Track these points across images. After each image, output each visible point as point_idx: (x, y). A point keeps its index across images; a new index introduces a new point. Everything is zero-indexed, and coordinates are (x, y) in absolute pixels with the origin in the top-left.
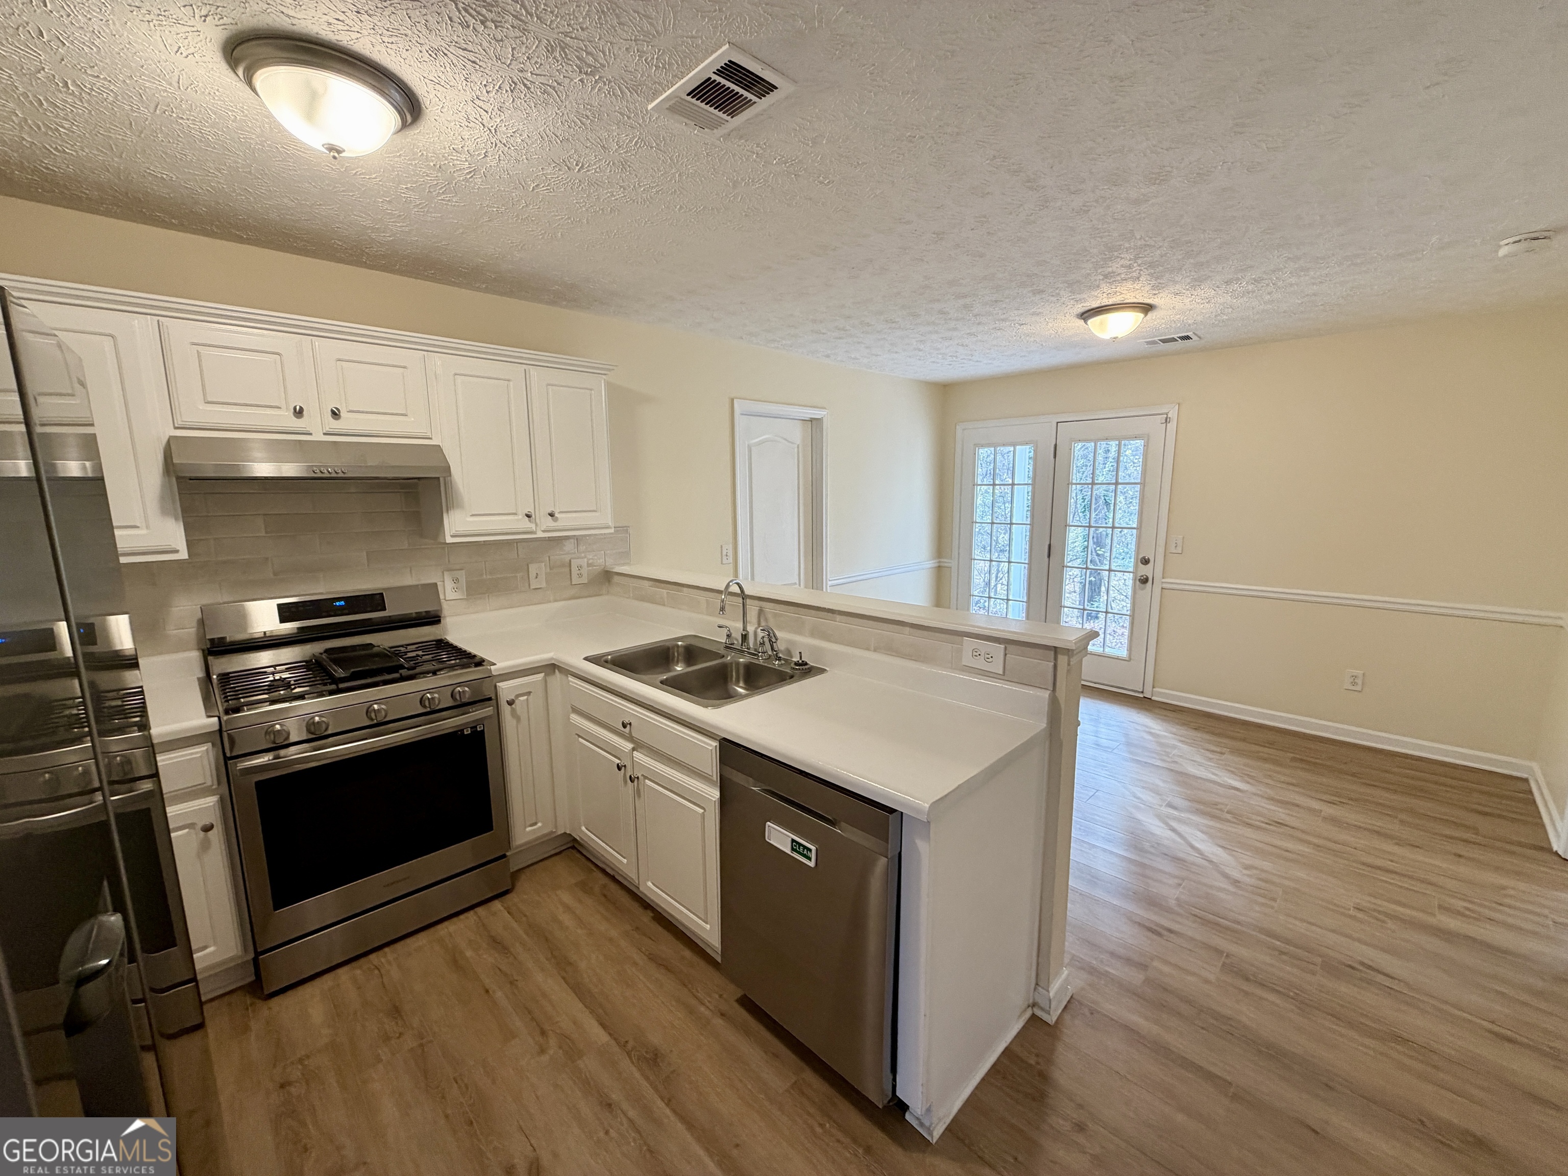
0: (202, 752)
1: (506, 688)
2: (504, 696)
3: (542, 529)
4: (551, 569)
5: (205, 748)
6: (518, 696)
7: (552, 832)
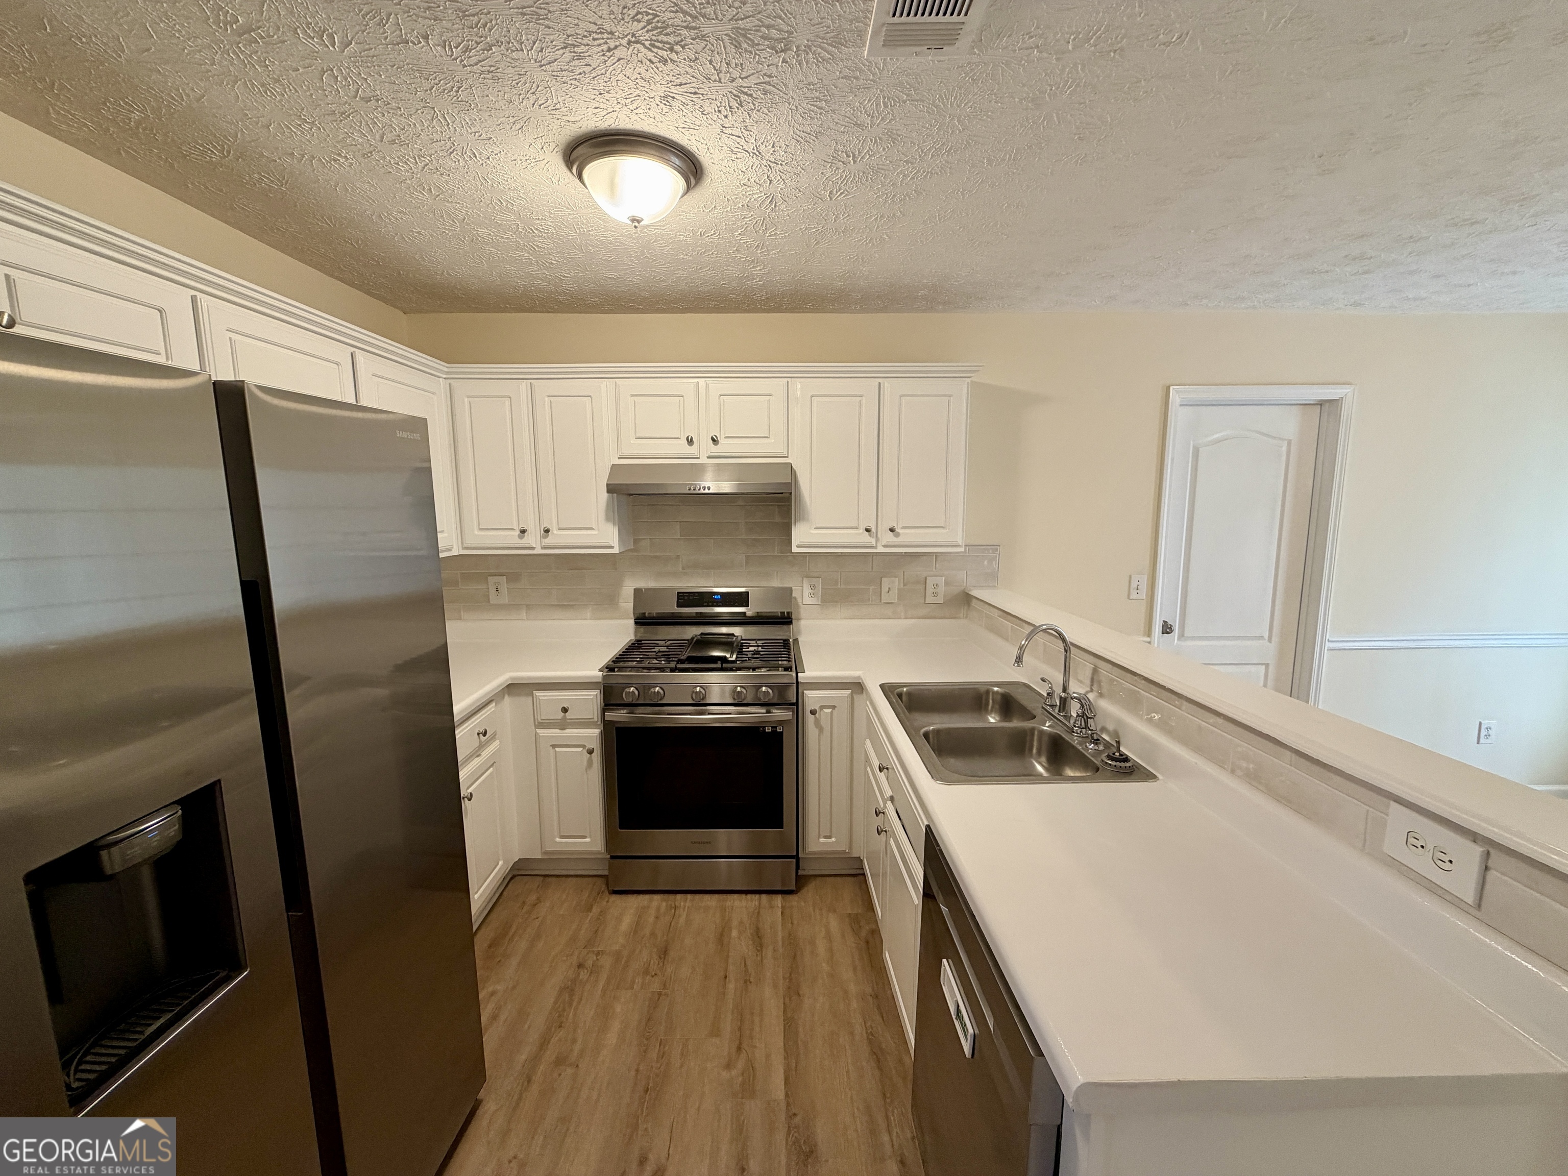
0: (594, 697)
1: (812, 697)
2: (809, 706)
3: (884, 543)
4: (904, 585)
5: (595, 693)
6: (822, 707)
7: (844, 852)
